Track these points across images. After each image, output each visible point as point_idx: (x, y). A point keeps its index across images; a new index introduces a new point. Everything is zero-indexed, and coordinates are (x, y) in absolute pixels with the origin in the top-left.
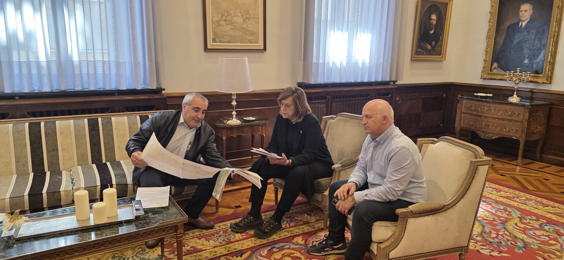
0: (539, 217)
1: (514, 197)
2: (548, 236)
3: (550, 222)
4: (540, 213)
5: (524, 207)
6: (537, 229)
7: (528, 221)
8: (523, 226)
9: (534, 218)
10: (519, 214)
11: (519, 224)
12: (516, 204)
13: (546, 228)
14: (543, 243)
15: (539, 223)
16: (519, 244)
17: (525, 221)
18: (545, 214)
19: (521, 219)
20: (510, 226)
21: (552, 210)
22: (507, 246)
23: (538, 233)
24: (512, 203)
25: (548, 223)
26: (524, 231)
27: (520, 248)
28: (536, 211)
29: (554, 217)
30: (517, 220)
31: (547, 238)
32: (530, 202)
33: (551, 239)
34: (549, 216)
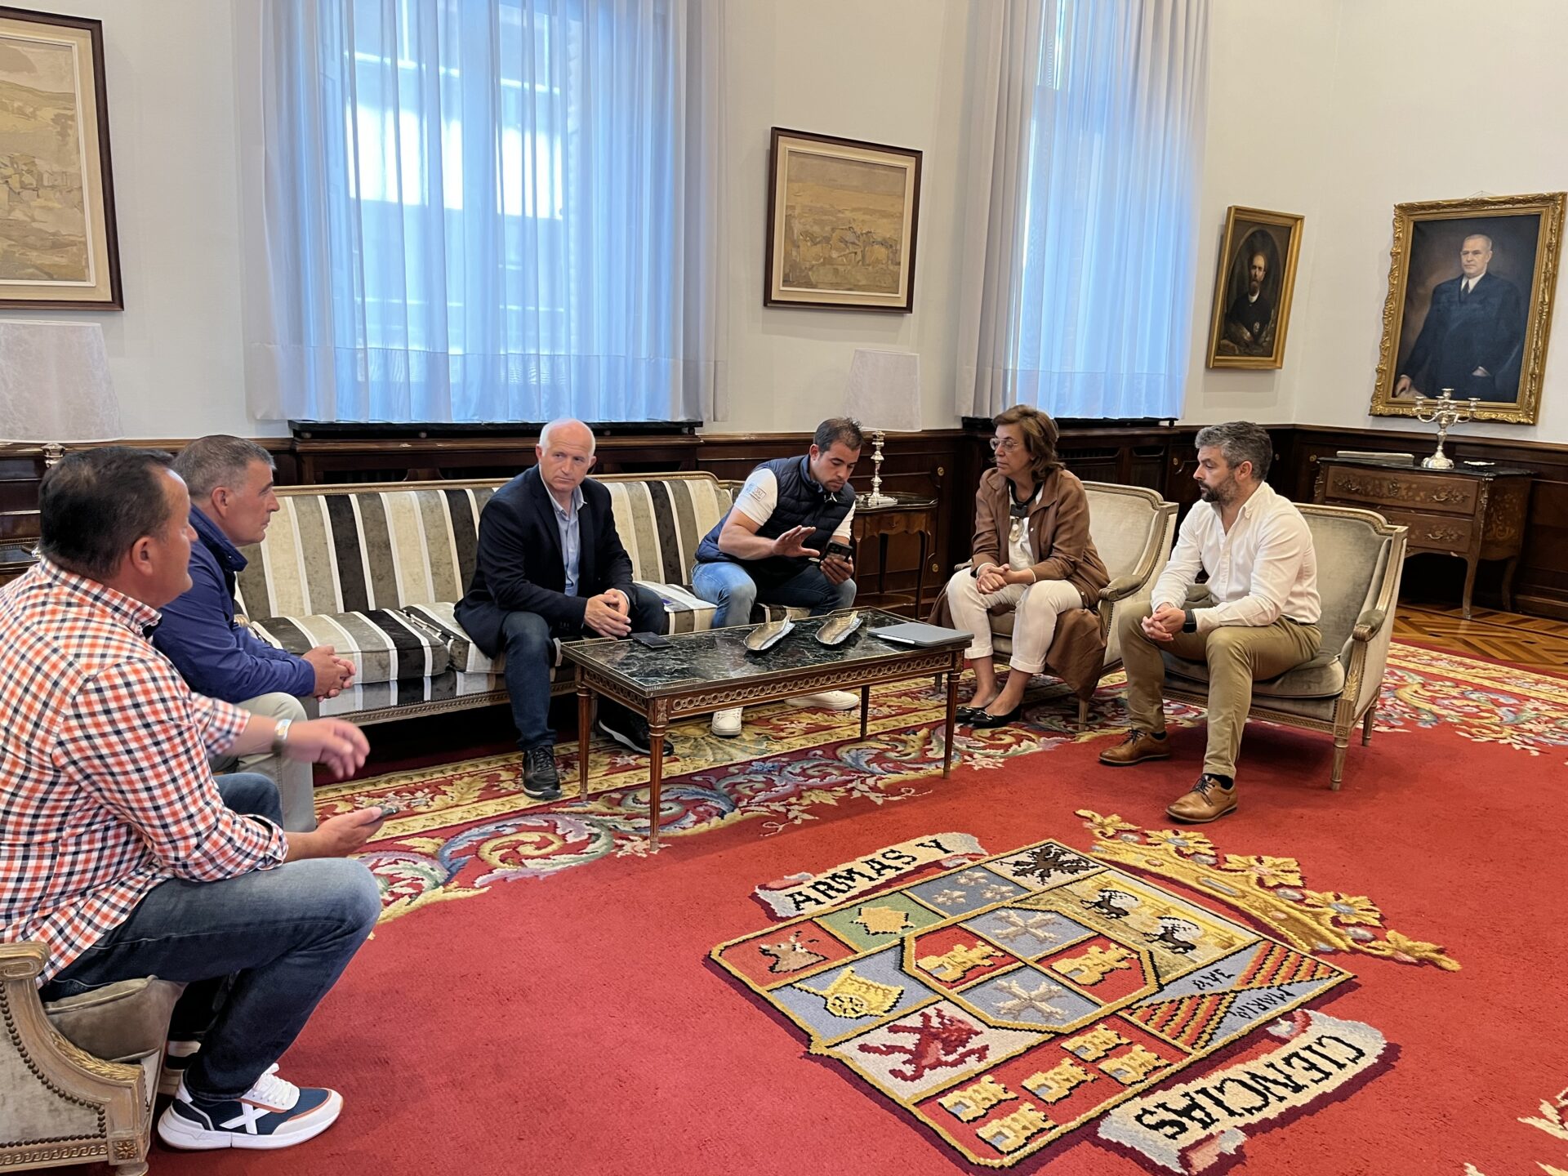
0: (1457, 683)
1: (1407, 656)
2: (1477, 707)
3: (1479, 688)
4: (1459, 677)
5: (1428, 669)
6: (1455, 698)
7: (1437, 688)
8: (1429, 694)
9: (1448, 683)
10: (1419, 679)
11: (1421, 691)
12: (1411, 666)
13: (1473, 696)
14: (1467, 715)
15: (1458, 690)
16: (1425, 717)
17: (1431, 688)
18: (1469, 679)
19: (1423, 686)
20: (1405, 693)
21: (1482, 673)
22: (1402, 719)
23: (1455, 702)
24: (1404, 664)
25: (1476, 690)
26: (1433, 700)
27: (1426, 722)
28: (1452, 675)
29: (1487, 683)
30: (1417, 687)
31: (1475, 710)
32: (1440, 662)
33: (1482, 711)
34: (1477, 681)
